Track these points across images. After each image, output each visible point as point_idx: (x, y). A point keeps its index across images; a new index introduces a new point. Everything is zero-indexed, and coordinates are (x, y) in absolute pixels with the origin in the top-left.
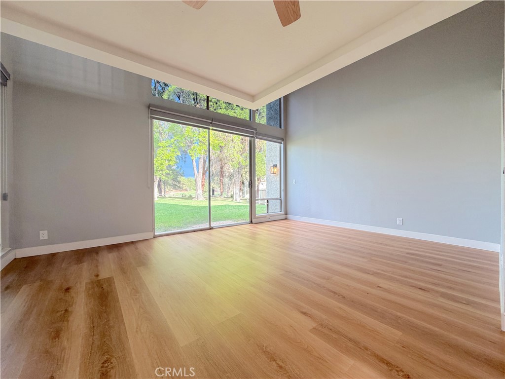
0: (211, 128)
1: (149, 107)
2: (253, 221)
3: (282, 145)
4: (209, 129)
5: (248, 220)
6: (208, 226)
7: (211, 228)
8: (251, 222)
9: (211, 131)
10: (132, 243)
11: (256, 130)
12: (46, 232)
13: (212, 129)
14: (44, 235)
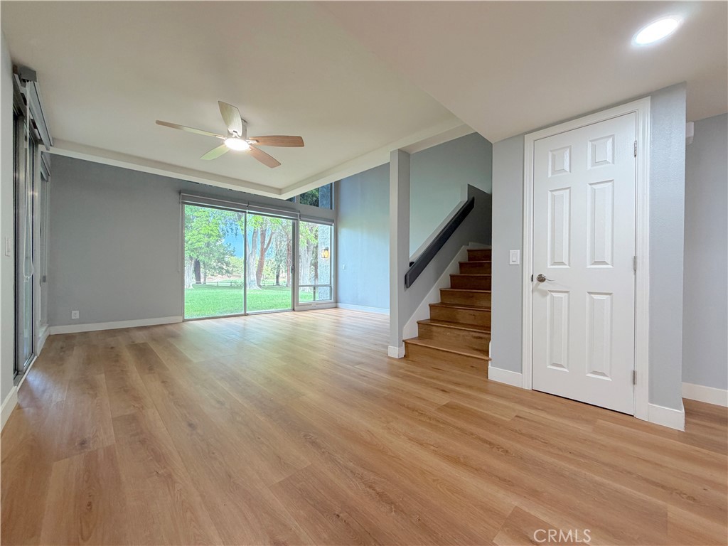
0: (247, 211)
1: (180, 193)
2: (295, 308)
3: (333, 227)
4: (245, 212)
5: (290, 308)
6: (243, 313)
7: (246, 315)
8: (294, 310)
9: (247, 215)
10: (161, 325)
11: (299, 212)
12: (78, 312)
13: (249, 213)
14: (76, 315)
